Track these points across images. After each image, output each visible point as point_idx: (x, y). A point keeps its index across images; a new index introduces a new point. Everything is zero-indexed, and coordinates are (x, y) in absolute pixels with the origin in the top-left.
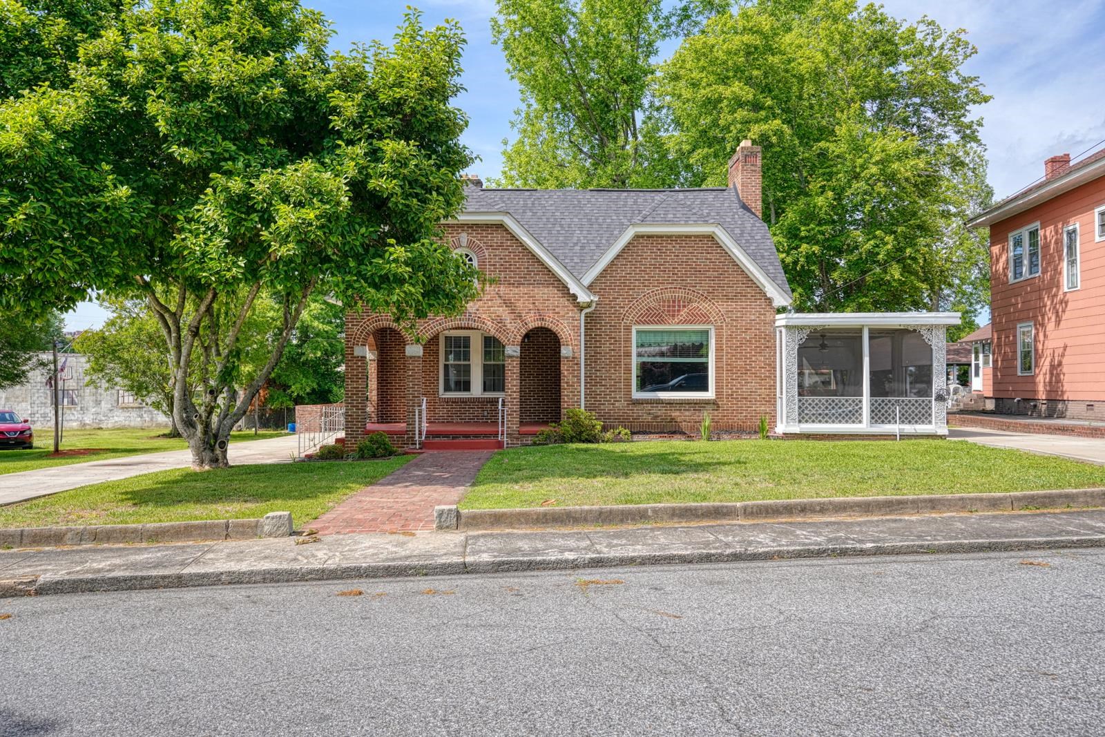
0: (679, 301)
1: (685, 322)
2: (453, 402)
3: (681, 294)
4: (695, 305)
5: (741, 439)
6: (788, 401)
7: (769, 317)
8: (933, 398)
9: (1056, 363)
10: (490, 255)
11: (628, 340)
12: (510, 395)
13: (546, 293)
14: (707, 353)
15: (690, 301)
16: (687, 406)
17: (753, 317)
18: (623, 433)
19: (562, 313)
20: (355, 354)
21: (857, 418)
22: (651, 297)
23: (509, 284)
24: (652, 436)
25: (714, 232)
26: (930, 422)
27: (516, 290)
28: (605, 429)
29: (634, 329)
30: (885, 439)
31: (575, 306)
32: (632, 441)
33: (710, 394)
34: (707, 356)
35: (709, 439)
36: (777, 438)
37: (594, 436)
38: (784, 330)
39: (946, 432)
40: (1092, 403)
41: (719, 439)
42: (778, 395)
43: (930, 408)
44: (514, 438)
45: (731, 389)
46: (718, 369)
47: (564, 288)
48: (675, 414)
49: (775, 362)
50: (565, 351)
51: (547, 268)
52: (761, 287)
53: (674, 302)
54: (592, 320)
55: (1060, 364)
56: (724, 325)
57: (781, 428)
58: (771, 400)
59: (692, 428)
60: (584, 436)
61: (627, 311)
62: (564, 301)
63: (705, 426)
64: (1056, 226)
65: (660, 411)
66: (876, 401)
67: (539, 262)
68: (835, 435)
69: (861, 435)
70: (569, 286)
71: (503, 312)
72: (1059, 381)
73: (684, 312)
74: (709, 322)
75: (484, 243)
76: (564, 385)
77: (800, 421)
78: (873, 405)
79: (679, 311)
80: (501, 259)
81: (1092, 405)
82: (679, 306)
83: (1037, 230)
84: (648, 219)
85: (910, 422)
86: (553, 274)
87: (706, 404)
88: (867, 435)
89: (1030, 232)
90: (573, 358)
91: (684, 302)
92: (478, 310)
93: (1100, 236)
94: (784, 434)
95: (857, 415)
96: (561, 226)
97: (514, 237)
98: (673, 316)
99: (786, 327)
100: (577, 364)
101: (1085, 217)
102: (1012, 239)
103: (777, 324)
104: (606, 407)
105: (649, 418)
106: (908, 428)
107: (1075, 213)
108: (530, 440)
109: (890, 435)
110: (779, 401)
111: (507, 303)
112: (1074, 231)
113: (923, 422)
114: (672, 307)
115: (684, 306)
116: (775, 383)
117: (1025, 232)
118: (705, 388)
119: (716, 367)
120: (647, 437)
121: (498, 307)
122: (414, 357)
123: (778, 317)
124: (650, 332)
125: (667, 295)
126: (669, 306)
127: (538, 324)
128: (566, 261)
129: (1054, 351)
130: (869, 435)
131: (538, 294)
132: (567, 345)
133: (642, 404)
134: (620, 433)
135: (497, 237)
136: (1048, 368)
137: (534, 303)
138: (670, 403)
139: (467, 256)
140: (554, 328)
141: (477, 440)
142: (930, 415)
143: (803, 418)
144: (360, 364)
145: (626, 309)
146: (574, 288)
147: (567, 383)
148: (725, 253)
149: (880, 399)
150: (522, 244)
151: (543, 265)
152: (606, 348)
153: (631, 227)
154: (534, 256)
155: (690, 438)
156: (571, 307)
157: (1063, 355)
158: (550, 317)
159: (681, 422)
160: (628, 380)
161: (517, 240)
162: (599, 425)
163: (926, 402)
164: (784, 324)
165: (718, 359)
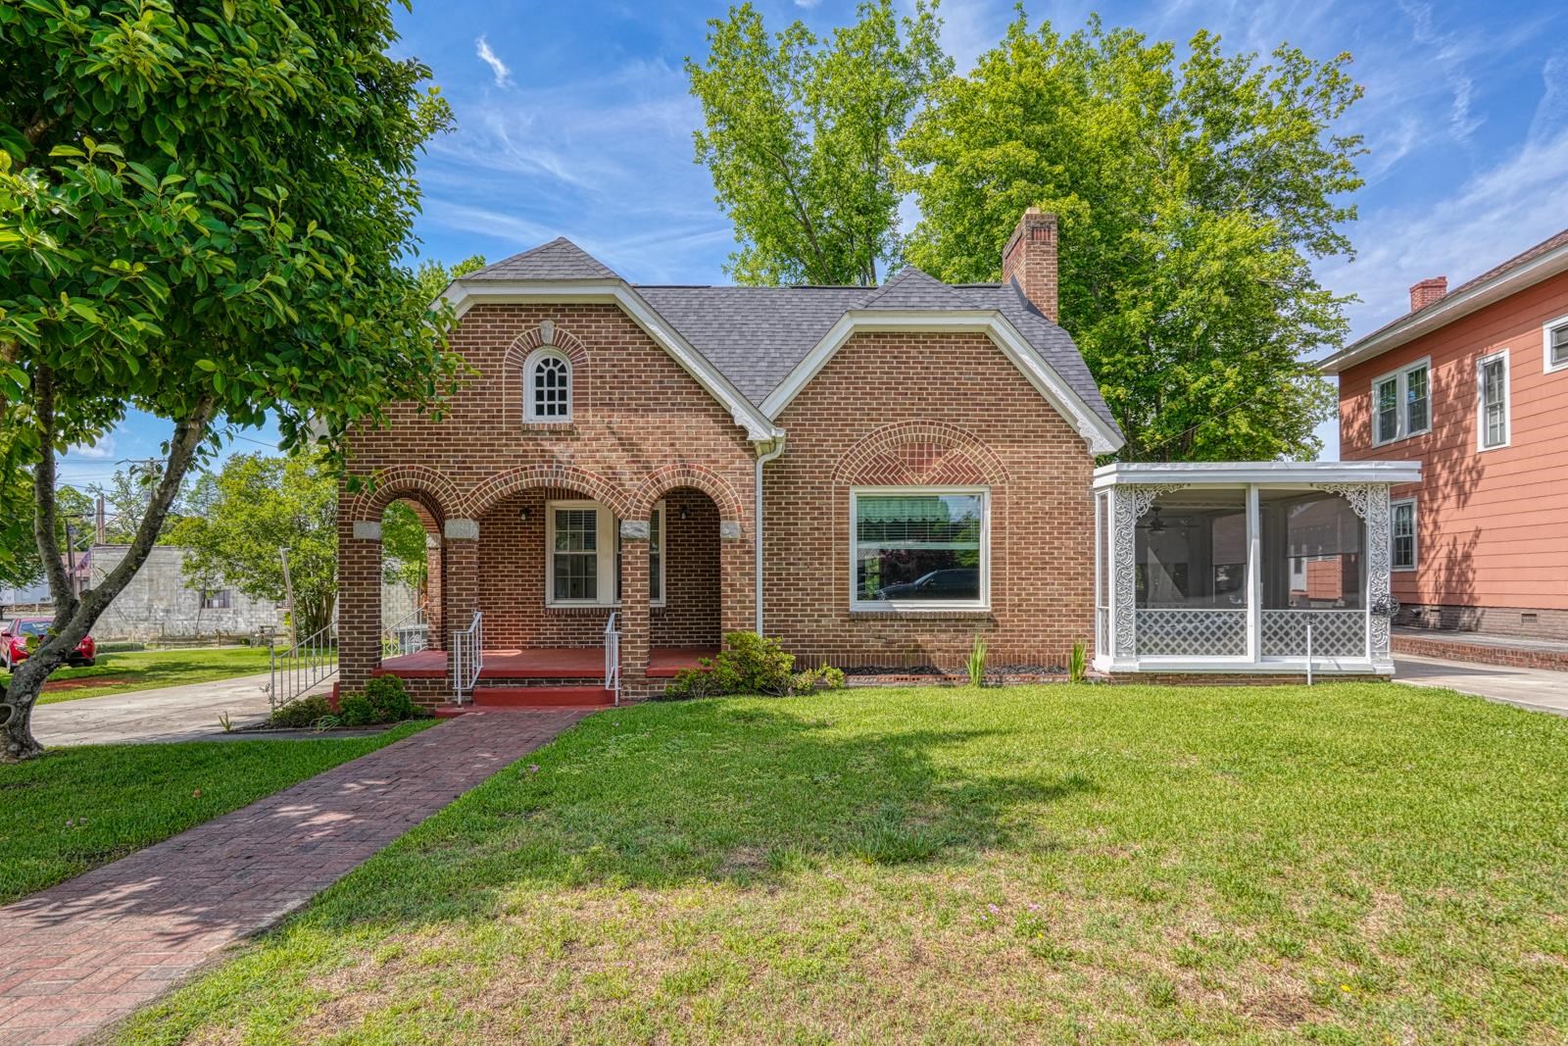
0: (930, 446)
1: (942, 481)
2: (567, 616)
3: (932, 433)
4: (957, 451)
5: (1038, 683)
6: (1118, 616)
7: (1082, 472)
8: (1368, 611)
9: (1459, 554)
10: (594, 360)
11: (843, 512)
12: (631, 608)
13: (694, 425)
14: (978, 533)
15: (949, 446)
16: (944, 624)
17: (1055, 473)
18: (830, 675)
19: (722, 462)
20: (357, 536)
21: (1236, 646)
22: (881, 437)
23: (629, 410)
24: (883, 677)
25: (989, 327)
26: (1362, 652)
27: (641, 422)
28: (799, 667)
29: (854, 492)
30: (1285, 683)
31: (745, 450)
32: (848, 688)
33: (982, 604)
34: (978, 540)
35: (983, 684)
36: (1101, 682)
37: (779, 681)
38: (1111, 494)
39: (1390, 669)
40: (1533, 612)
41: (999, 684)
42: (1098, 604)
43: (1362, 628)
44: (638, 682)
45: (1018, 595)
46: (997, 561)
47: (725, 417)
48: (922, 638)
49: (1091, 549)
50: (728, 530)
51: (695, 382)
52: (1070, 421)
53: (921, 446)
54: (779, 477)
55: (1467, 556)
56: (1007, 485)
57: (1104, 663)
58: (1085, 615)
59: (951, 662)
60: (759, 681)
61: (842, 462)
62: (726, 441)
63: (975, 661)
64: (1461, 361)
65: (895, 631)
66: (1270, 616)
67: (682, 370)
68: (1200, 675)
69: (1244, 676)
70: (733, 412)
71: (619, 460)
72: (1463, 580)
73: (938, 463)
74: (981, 481)
75: (584, 338)
76: (726, 590)
77: (1139, 651)
78: (1264, 622)
79: (929, 461)
80: (614, 366)
81: (1535, 615)
82: (930, 454)
83: (1424, 370)
84: (875, 304)
85: (1327, 652)
86: (706, 393)
87: (977, 620)
88: (1254, 676)
89: (1411, 375)
90: (742, 541)
91: (938, 447)
92: (573, 457)
93: (1554, 364)
94: (1111, 673)
95: (1236, 640)
96: (742, 334)
97: (636, 326)
98: (920, 470)
99: (1116, 487)
100: (749, 552)
101: (1524, 340)
102: (1377, 387)
103: (1097, 483)
104: (806, 627)
105: (879, 645)
106: (1326, 663)
107: (1500, 336)
108: (665, 687)
109: (1295, 676)
110: (1099, 616)
111: (626, 444)
112: (1499, 363)
113: (1350, 652)
114: (917, 457)
115: (939, 454)
116: (1092, 584)
117: (1401, 376)
118: (972, 593)
119: (993, 558)
120: (874, 679)
121: (609, 451)
122: (461, 540)
123: (1098, 471)
124: (880, 499)
125: (910, 435)
126: (912, 454)
127: (680, 481)
128: (743, 383)
129: (1455, 539)
130: (1258, 676)
131: (679, 428)
132: (732, 519)
133: (867, 620)
134: (824, 675)
135: (607, 328)
136: (1444, 562)
137: (672, 445)
138: (914, 619)
139: (556, 362)
140: (709, 489)
141: (570, 689)
142: (1362, 640)
143: (1144, 645)
144: (364, 552)
145: (839, 459)
146: (742, 416)
147: (731, 585)
148: (1008, 364)
149: (1276, 612)
150: (650, 340)
151: (689, 376)
152: (804, 525)
153: (847, 316)
154: (672, 361)
155: (947, 682)
156: (739, 451)
157: (1473, 543)
158: (701, 469)
159: (932, 652)
160: (842, 581)
161: (642, 332)
162: (787, 661)
163: (1355, 617)
164: (1114, 482)
165: (997, 545)
